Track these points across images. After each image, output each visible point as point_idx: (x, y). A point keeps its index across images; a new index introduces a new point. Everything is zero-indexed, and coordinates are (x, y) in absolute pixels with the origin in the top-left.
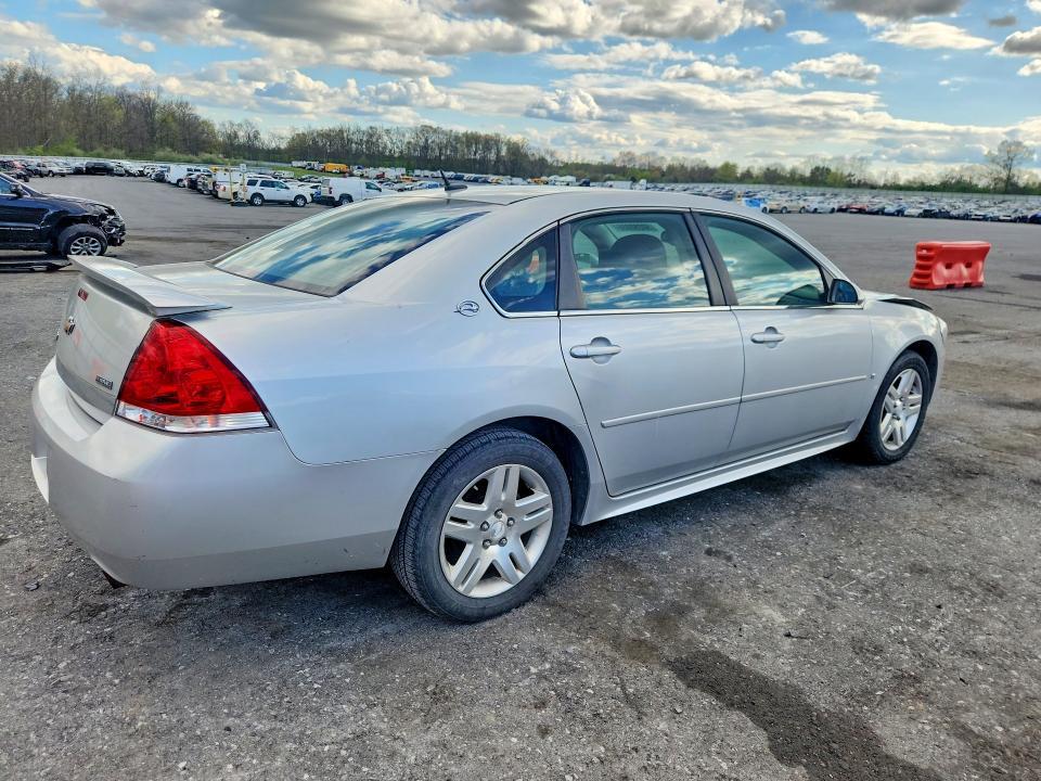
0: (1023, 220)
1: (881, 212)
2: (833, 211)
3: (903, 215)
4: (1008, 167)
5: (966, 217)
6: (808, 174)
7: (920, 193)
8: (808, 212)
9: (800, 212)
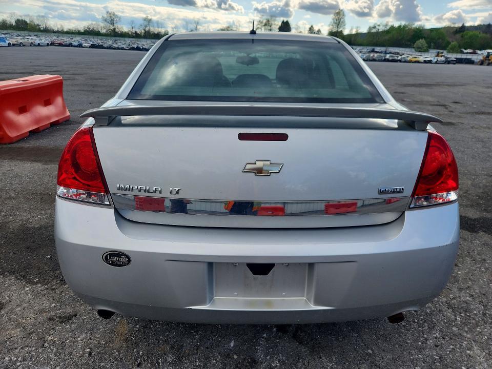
0: (133, 49)
1: (70, 45)
2: (48, 45)
3: (82, 47)
4: (112, 23)
5: (110, 48)
6: (14, 24)
7: (78, 36)
8: (35, 45)
9: (31, 46)
